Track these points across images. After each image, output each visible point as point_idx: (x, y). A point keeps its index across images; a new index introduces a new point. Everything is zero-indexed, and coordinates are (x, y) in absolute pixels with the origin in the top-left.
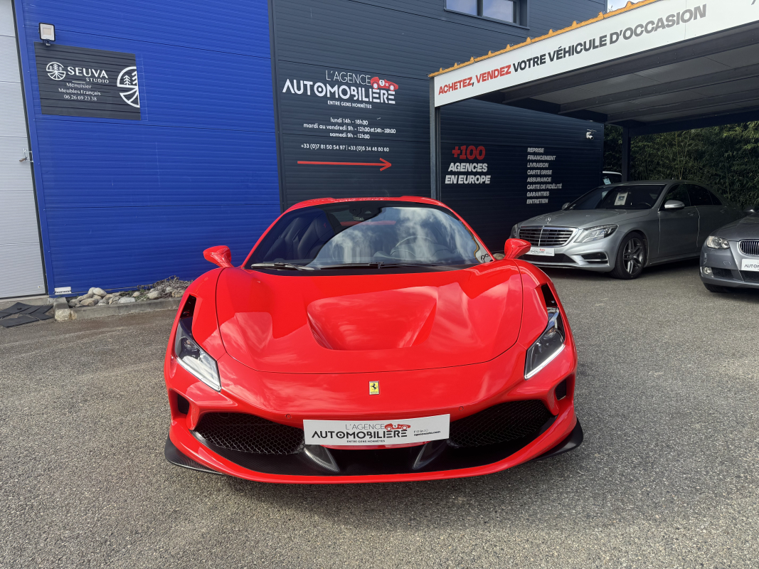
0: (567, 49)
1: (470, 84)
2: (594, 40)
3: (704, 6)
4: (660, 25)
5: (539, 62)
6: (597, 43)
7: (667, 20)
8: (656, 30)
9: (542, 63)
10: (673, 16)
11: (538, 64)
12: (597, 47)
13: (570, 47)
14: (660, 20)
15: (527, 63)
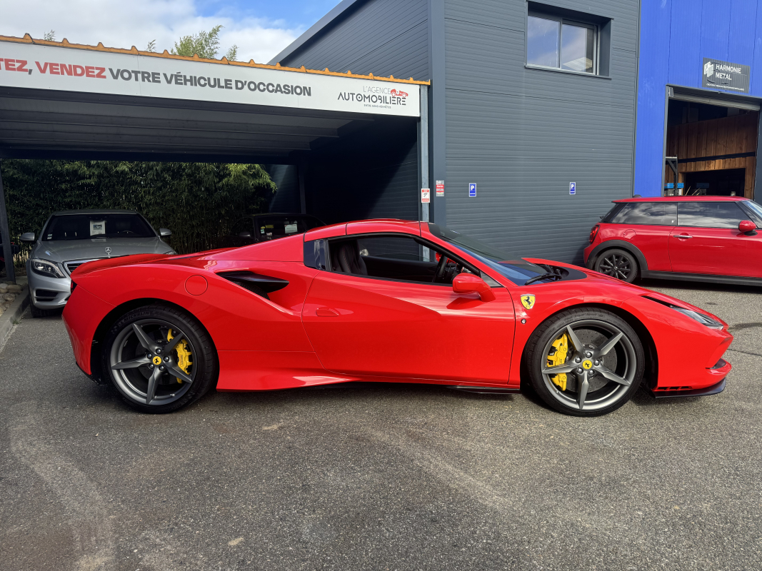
0: (188, 78)
1: (26, 70)
2: (219, 80)
3: (310, 88)
4: (278, 89)
5: (151, 79)
6: (223, 84)
7: (284, 86)
8: (276, 92)
9: (154, 81)
10: (289, 87)
11: (149, 81)
12: (223, 87)
13: (191, 77)
14: (279, 85)
15: (133, 75)
